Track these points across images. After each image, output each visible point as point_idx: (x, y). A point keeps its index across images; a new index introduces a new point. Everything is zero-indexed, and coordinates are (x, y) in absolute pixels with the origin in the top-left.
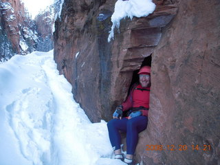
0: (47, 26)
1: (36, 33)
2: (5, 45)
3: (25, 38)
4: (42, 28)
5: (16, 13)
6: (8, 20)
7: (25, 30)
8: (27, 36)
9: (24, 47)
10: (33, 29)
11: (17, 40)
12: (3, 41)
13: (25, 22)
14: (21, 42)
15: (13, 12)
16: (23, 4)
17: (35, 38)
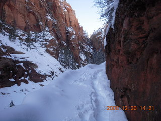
0: (99, 42)
1: (91, 47)
2: (70, 56)
3: (83, 52)
4: (96, 44)
5: (77, 34)
6: (71, 39)
7: (84, 46)
8: (84, 50)
9: (83, 58)
10: (89, 45)
11: (78, 53)
12: (68, 54)
13: (83, 40)
14: (80, 54)
15: (75, 33)
16: (82, 27)
17: (91, 51)
